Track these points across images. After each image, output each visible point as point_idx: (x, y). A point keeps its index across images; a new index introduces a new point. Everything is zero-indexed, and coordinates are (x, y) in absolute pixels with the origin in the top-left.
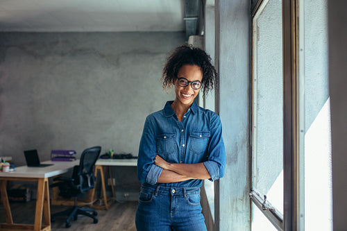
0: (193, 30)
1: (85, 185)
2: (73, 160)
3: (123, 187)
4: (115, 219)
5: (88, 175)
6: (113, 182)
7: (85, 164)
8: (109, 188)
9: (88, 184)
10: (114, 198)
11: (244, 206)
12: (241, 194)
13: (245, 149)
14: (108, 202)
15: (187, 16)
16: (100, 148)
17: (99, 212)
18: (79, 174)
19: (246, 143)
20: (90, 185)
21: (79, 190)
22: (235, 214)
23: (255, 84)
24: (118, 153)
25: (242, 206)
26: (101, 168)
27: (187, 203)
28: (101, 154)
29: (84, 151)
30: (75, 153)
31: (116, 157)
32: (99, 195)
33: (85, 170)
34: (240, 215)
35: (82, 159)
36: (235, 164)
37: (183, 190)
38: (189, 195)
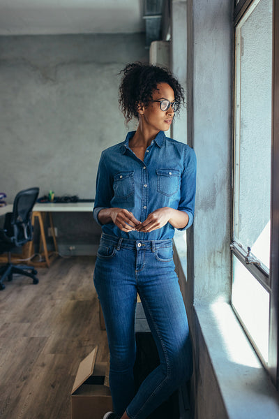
0: (156, 32)
1: (21, 237)
2: (3, 205)
3: (67, 239)
4: (60, 278)
5: (24, 225)
6: (55, 232)
7: (19, 210)
8: (50, 240)
9: (24, 236)
10: (56, 253)
11: (224, 260)
12: (219, 244)
13: (225, 192)
14: (49, 257)
15: (147, 13)
16: (37, 189)
17: (39, 270)
18: (13, 223)
19: (226, 185)
20: (26, 237)
21: (14, 243)
22: (212, 270)
23: (237, 110)
24: (60, 194)
25: (221, 261)
26: (39, 215)
27: (156, 259)
28: (40, 196)
29: (18, 195)
30: (5, 196)
31: (58, 200)
32: (37, 249)
33: (20, 218)
34: (219, 271)
35: (16, 204)
36: (213, 209)
37: (151, 244)
38: (157, 249)
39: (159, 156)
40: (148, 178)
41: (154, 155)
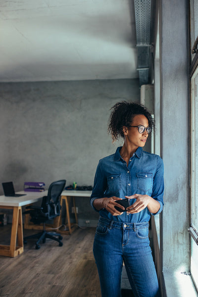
0: (146, 78)
1: (52, 213)
2: (43, 190)
3: (84, 215)
4: (78, 243)
5: (54, 205)
6: (76, 210)
7: (52, 194)
8: (73, 216)
9: (54, 212)
10: (77, 224)
11: (184, 239)
12: (181, 228)
13: (185, 190)
14: (72, 228)
15: (139, 67)
16: (65, 181)
17: (64, 236)
18: (47, 203)
19: (186, 185)
20: (56, 213)
21: (47, 217)
22: (176, 246)
23: (193, 134)
24: (81, 185)
25: (182, 240)
26: (66, 198)
27: (137, 236)
28: (67, 185)
29: (52, 183)
30: (44, 185)
31: (79, 189)
32: (64, 222)
33: (52, 200)
34: (181, 247)
35: (50, 190)
36: (176, 202)
37: (133, 225)
38: (138, 229)
39: (138, 164)
40: (131, 179)
41: (135, 163)
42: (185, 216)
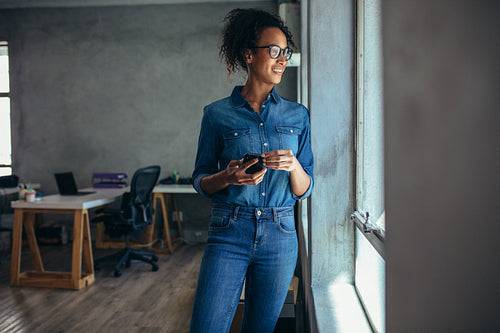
11: (346, 234)
12: (341, 216)
13: (347, 155)
19: (349, 147)
22: (333, 245)
23: (360, 61)
25: (343, 235)
27: (279, 229)
34: (341, 247)
36: (333, 175)
37: (272, 212)
38: (279, 217)
40: (267, 136)
41: (271, 111)
42: (348, 197)
